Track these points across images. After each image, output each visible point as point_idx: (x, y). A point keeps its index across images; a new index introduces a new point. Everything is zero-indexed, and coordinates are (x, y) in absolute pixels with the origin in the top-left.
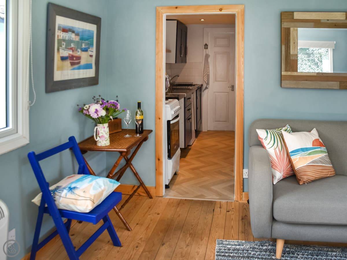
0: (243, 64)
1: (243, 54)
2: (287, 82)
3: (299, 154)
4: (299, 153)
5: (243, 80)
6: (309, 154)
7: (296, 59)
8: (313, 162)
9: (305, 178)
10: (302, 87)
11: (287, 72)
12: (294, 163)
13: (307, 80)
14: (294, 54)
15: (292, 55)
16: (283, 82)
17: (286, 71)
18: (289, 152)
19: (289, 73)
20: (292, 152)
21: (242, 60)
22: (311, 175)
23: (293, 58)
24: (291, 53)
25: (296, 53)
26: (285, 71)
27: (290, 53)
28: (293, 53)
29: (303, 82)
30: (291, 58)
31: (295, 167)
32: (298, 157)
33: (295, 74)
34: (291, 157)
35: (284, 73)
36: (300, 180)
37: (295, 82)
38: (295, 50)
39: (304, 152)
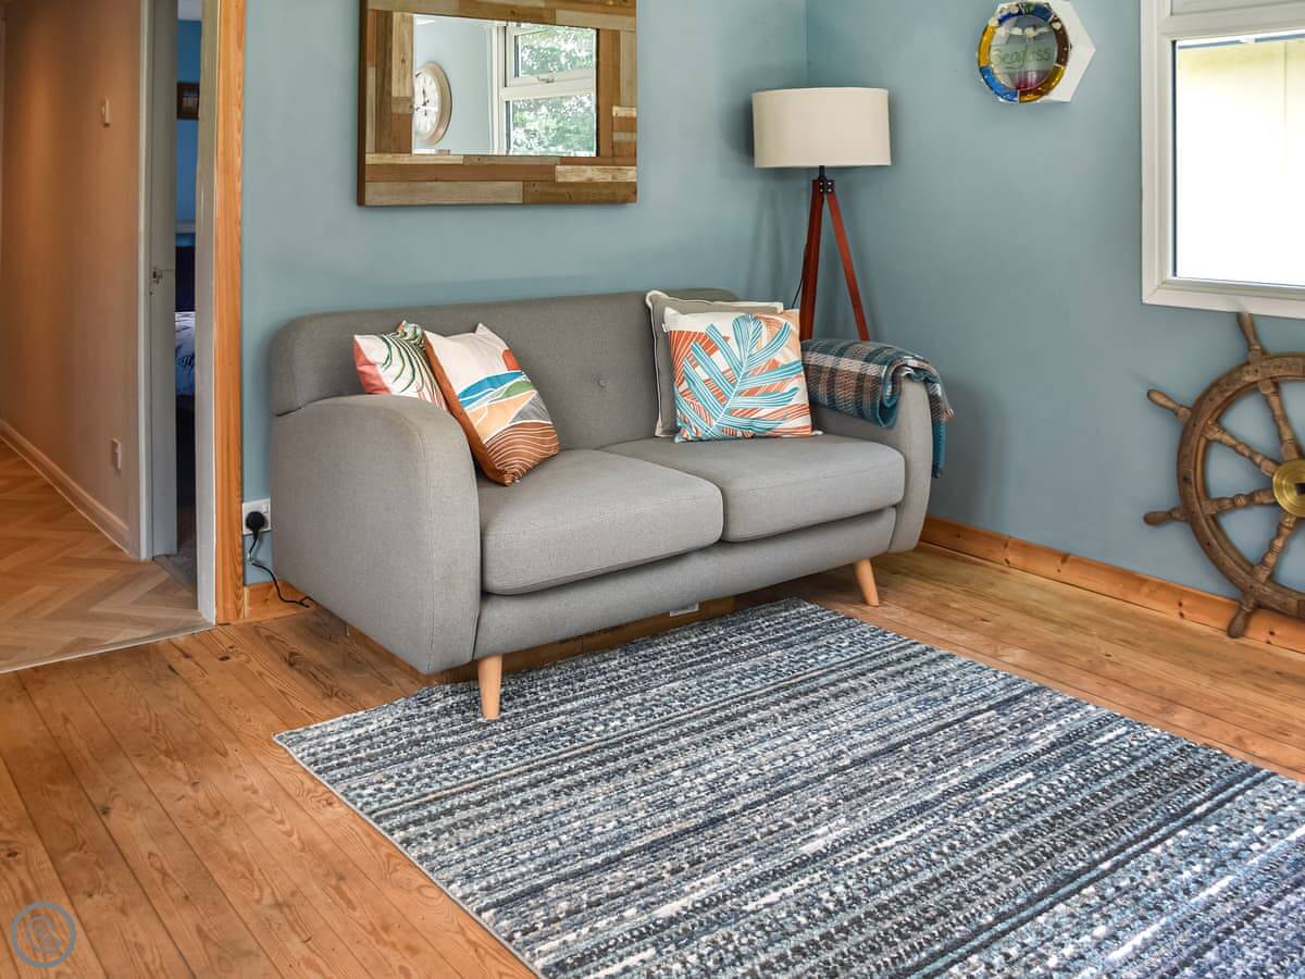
0: (239, 131)
1: (240, 93)
2: (382, 186)
3: (484, 398)
4: (483, 395)
5: (239, 185)
6: (508, 393)
7: (408, 111)
8: (521, 415)
9: (516, 464)
10: (423, 202)
11: (381, 155)
12: (475, 426)
13: (436, 180)
14: (402, 95)
15: (397, 98)
16: (370, 188)
17: (379, 150)
18: (457, 393)
19: (388, 159)
20: (466, 393)
21: (236, 114)
22: (525, 451)
23: (400, 111)
24: (395, 93)
25: (408, 94)
26: (376, 152)
27: (390, 93)
28: (399, 92)
29: (429, 184)
30: (394, 110)
31: (482, 438)
32: (486, 404)
33: (404, 159)
34: (466, 409)
35: (371, 159)
36: (502, 473)
37: (404, 186)
38: (404, 84)
39: (496, 388)
